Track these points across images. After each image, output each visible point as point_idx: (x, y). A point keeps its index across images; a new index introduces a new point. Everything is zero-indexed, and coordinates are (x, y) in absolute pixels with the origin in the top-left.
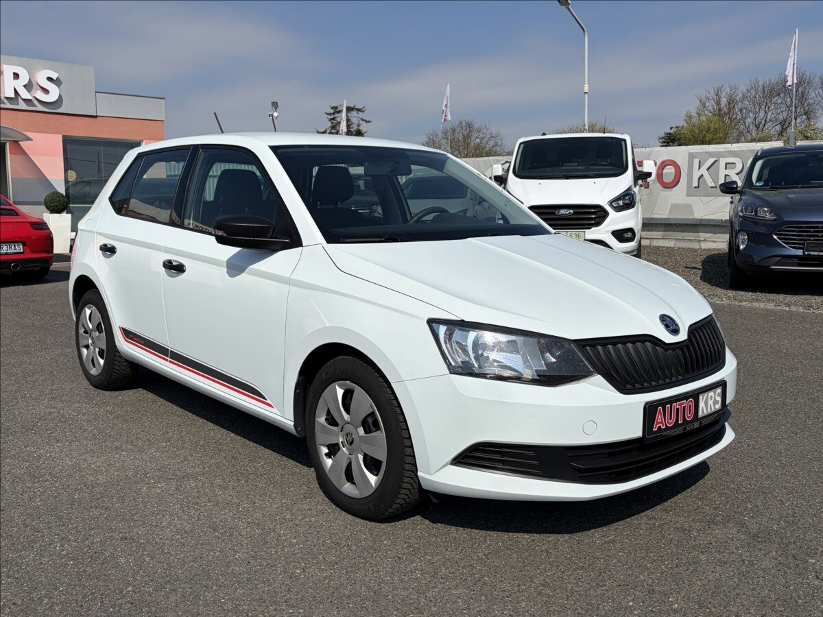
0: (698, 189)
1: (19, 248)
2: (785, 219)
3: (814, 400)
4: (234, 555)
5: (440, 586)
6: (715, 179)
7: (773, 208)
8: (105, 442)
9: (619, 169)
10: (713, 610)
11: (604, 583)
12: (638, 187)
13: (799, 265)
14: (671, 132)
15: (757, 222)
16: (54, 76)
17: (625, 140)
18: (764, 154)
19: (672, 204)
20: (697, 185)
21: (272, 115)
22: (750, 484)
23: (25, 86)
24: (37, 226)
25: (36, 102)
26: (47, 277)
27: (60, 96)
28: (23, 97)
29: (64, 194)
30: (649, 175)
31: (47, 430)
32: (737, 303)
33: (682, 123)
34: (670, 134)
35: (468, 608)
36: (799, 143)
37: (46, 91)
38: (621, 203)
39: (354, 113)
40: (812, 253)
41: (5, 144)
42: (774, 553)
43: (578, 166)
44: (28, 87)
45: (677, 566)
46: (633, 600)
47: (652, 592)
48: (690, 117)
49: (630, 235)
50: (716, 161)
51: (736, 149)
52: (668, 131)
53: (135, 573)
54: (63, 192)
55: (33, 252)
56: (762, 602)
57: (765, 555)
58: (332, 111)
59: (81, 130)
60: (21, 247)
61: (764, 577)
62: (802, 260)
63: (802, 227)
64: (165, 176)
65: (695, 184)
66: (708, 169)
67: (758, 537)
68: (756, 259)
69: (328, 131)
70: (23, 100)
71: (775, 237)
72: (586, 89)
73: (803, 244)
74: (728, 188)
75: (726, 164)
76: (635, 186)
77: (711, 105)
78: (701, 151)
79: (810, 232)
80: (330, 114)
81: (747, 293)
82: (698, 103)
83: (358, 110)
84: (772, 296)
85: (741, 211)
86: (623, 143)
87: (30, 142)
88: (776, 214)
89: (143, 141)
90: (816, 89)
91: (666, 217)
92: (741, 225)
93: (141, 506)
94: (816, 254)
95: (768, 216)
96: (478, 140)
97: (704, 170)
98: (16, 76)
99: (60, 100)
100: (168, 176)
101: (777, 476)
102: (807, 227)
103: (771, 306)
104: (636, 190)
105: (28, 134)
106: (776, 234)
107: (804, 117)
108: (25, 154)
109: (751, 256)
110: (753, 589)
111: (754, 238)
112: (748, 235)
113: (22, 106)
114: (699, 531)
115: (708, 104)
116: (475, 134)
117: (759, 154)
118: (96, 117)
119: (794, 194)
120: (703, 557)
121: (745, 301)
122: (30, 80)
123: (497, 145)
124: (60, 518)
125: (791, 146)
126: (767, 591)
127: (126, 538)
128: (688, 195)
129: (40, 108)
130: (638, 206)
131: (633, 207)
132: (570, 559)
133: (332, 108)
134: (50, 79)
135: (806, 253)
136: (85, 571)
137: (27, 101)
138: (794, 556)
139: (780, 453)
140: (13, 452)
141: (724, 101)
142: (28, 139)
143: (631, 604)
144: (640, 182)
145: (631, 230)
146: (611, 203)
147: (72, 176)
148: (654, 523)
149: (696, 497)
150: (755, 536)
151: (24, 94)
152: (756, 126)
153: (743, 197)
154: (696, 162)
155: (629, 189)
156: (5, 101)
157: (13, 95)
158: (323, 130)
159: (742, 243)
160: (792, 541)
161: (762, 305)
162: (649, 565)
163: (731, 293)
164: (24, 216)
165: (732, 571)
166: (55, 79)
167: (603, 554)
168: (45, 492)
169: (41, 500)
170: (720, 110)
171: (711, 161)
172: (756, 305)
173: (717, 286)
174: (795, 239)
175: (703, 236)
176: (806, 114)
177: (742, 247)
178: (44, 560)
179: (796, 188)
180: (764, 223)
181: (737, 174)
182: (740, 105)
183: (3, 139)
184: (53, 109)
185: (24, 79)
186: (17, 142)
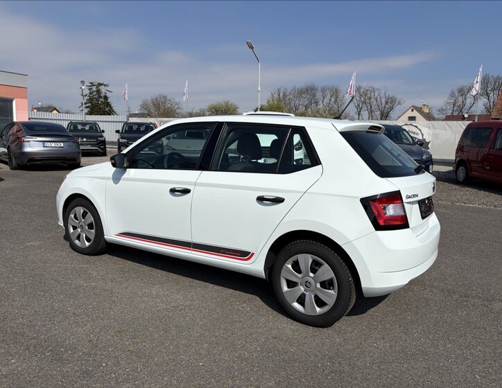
39: (103, 87)
48: (269, 101)
58: (90, 85)
72: (259, 89)
77: (276, 96)
82: (271, 95)
83: (105, 85)
89: (14, 98)
90: (319, 92)
96: (169, 105)
116: (168, 102)
123: (179, 108)
133: (90, 83)
141: (281, 95)
170: (280, 98)
182: (288, 97)
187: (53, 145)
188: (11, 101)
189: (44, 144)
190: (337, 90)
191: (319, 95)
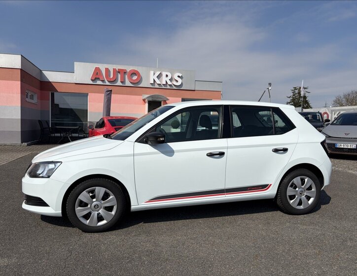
21: (269, 88)
23: (170, 80)
25: (173, 86)
27: (182, 83)
29: (180, 121)
37: (177, 81)
41: (161, 102)
44: (171, 80)
59: (189, 96)
89: (212, 99)
98: (167, 76)
99: (181, 85)
105: (168, 98)
113: (168, 87)
118: (194, 90)
122: (172, 77)
129: (175, 88)
134: (179, 76)
137: (170, 85)
142: (168, 100)
147: (184, 114)
151: (169, 83)
156: (162, 85)
157: (165, 83)
166: (181, 76)
183: (160, 100)
184: (179, 88)
185: (169, 77)
186: (165, 101)
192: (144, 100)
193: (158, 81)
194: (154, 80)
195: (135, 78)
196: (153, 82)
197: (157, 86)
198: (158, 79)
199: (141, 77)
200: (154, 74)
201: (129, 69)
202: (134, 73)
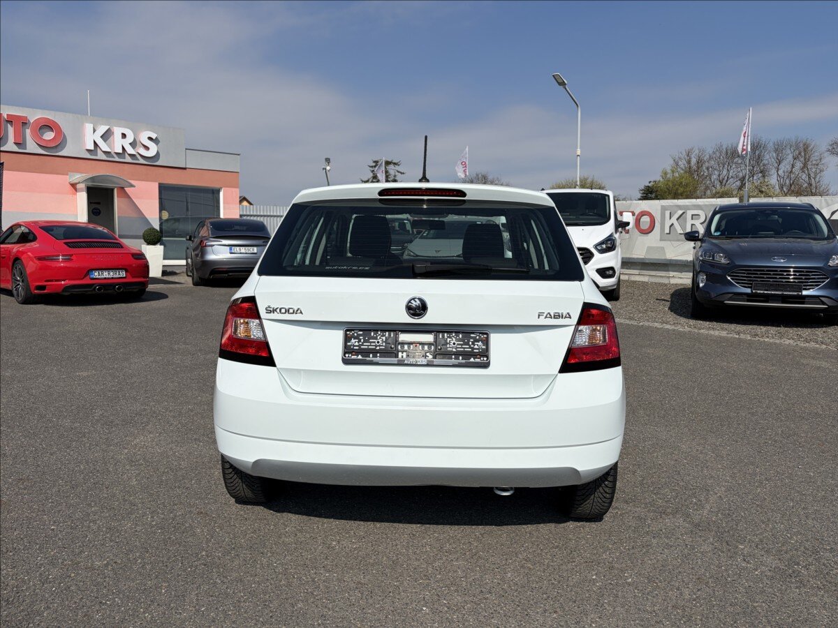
0: (669, 235)
1: (123, 274)
2: (737, 264)
3: (753, 414)
4: (285, 529)
5: (444, 558)
6: (683, 227)
7: (728, 254)
8: (186, 434)
9: (603, 219)
10: (659, 584)
11: (574, 560)
12: (618, 233)
13: (748, 301)
14: (650, 185)
15: (714, 265)
16: (154, 136)
17: (608, 196)
18: (722, 210)
19: (648, 247)
20: (668, 232)
21: (325, 169)
22: (696, 483)
23: (130, 144)
24: (137, 257)
25: (139, 157)
26: (143, 297)
27: (158, 153)
28: (129, 153)
29: (158, 229)
30: (628, 224)
31: (142, 423)
32: (696, 331)
33: (658, 178)
34: (648, 187)
35: (466, 577)
36: (752, 201)
37: (147, 148)
38: (604, 246)
39: (391, 166)
40: (759, 292)
41: (112, 190)
42: (711, 540)
43: (570, 215)
44: (133, 144)
45: (633, 548)
46: (596, 574)
47: (612, 568)
48: (666, 173)
49: (611, 272)
50: (684, 213)
51: (700, 204)
52: (647, 184)
53: (208, 541)
54: (157, 227)
55: (133, 277)
56: (698, 579)
57: (704, 541)
58: (374, 164)
59: (174, 179)
60: (124, 273)
61: (702, 559)
62: (751, 297)
63: (750, 270)
64: (238, 217)
65: (667, 231)
66: (677, 219)
67: (699, 526)
68: (713, 295)
69: (370, 180)
70: (129, 155)
71: (729, 278)
72: (579, 153)
73: (751, 284)
74: (691, 236)
75: (692, 215)
76: (616, 233)
77: (682, 164)
78: (671, 204)
79: (757, 274)
80: (372, 167)
81: (705, 322)
82: (672, 162)
83: (395, 164)
84: (726, 325)
85: (701, 256)
86: (607, 198)
87: (133, 188)
88: (729, 259)
89: (221, 188)
90: (770, 152)
91: (643, 257)
92: (701, 266)
93: (214, 487)
94: (762, 292)
95: (723, 261)
97: (674, 220)
98: (124, 136)
99: (157, 156)
100: (241, 216)
101: (718, 476)
102: (754, 270)
103: (724, 334)
104: (617, 236)
105: (132, 182)
106: (729, 276)
107: (760, 175)
108: (130, 198)
109: (708, 293)
110: (692, 568)
111: (711, 278)
112: (706, 275)
113: (128, 159)
114: (652, 520)
115: (680, 163)
117: (717, 209)
118: (185, 169)
119: (745, 243)
120: (655, 541)
121: (703, 329)
122: (135, 140)
124: (151, 495)
125: (745, 203)
126: (703, 570)
127: (202, 513)
128: (661, 240)
129: (142, 161)
130: (618, 251)
131: (614, 249)
132: (548, 540)
133: (374, 162)
134: (150, 139)
135: (754, 291)
136: (170, 538)
137: (132, 156)
138: (727, 542)
139: (722, 457)
140: (116, 441)
141: (694, 161)
142: (132, 186)
143: (594, 577)
144: (620, 229)
145: (612, 269)
146: (596, 247)
147: (166, 215)
148: (617, 512)
149: (652, 492)
150: (697, 525)
151: (130, 150)
152: (720, 181)
153: (703, 244)
154: (667, 214)
155: (611, 235)
156: (115, 155)
157: (120, 151)
158: (366, 179)
159: (702, 282)
160: (727, 530)
161: (717, 333)
162: (610, 546)
163: (692, 322)
164: (127, 248)
165: (677, 553)
166: (154, 138)
167: (574, 536)
168: (139, 474)
169: (136, 480)
170: (690, 168)
171: (680, 212)
172: (712, 332)
173: (681, 316)
174: (745, 280)
175: (672, 274)
176: (761, 172)
177: (701, 285)
178: (138, 528)
179: (747, 238)
180: (719, 266)
181: (701, 224)
182: (707, 164)
183: (109, 185)
184: (152, 162)
185: (130, 138)
186: (123, 188)
187: (243, 250)
188: (218, 191)
189: (231, 249)
190: (806, 147)
191: (769, 158)
192: (73, 185)
193: (104, 146)
194: (95, 142)
195: (49, 136)
196: (92, 147)
197: (101, 156)
198: (105, 141)
199: (64, 135)
200: (94, 131)
201: (34, 116)
202: (48, 126)
